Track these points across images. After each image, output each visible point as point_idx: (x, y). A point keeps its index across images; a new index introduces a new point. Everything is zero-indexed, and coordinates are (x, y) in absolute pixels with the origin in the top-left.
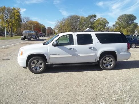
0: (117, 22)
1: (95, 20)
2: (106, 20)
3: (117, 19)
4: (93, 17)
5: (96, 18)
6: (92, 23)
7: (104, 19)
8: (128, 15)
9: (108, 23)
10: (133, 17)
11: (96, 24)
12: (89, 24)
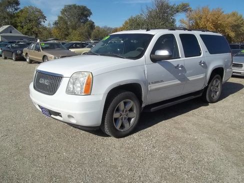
0: (60, 18)
1: (16, 9)
2: (40, 12)
3: (61, 12)
4: (12, 3)
5: (19, 7)
6: (12, 16)
7: (36, 9)
8: (79, 6)
9: (44, 18)
10: (86, 10)
11: (21, 19)
12: (5, 18)
